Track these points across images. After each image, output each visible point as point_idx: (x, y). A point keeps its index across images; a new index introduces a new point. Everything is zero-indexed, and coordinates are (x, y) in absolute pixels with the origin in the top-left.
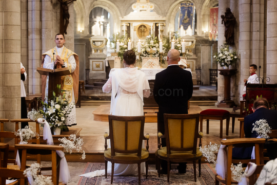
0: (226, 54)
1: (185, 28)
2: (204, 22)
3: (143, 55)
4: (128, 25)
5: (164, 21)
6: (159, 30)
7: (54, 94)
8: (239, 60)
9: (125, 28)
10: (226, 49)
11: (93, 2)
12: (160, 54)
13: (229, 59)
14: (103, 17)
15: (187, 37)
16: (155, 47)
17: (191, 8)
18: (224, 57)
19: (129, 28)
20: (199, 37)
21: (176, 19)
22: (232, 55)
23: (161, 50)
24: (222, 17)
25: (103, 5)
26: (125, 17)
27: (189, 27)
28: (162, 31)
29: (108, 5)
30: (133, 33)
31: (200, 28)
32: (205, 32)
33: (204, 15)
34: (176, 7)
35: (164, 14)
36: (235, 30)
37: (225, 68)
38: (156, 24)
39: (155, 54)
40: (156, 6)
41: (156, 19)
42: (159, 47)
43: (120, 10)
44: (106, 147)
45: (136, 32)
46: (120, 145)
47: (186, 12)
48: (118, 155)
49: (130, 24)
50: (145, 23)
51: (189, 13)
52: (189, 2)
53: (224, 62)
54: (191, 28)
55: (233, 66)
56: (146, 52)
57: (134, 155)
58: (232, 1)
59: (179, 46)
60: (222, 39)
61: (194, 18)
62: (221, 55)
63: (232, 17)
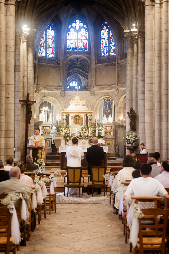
0: (130, 136)
1: (107, 117)
2: (120, 112)
3: (79, 138)
4: (67, 115)
5: (92, 112)
6: (89, 118)
7: (36, 159)
8: (139, 140)
9: (65, 117)
10: (130, 133)
11: (42, 98)
12: (89, 137)
13: (132, 139)
14: (47, 107)
15: (108, 124)
16: (86, 132)
17: (112, 103)
18: (130, 138)
19: (67, 117)
20: (117, 123)
21: (101, 110)
22: (134, 137)
23: (90, 134)
24: (128, 113)
25: (49, 100)
26: (65, 110)
27: (110, 116)
28: (91, 119)
29: (52, 100)
31: (118, 117)
32: (121, 119)
33: (120, 108)
34: (101, 102)
35: (92, 107)
36: (136, 121)
37: (130, 145)
38: (86, 114)
39: (86, 137)
40: (86, 100)
41: (87, 111)
42: (88, 132)
43: (60, 104)
44: (65, 181)
45: (72, 120)
46: (71, 179)
47: (108, 105)
48: (70, 184)
49: (68, 114)
50: (79, 114)
51: (110, 106)
52: (109, 99)
53: (129, 141)
54: (111, 117)
55: (135, 144)
56: (81, 136)
57: (78, 184)
58: (134, 103)
59: (100, 132)
60: (128, 127)
61: (113, 110)
62: (127, 137)
63: (134, 113)
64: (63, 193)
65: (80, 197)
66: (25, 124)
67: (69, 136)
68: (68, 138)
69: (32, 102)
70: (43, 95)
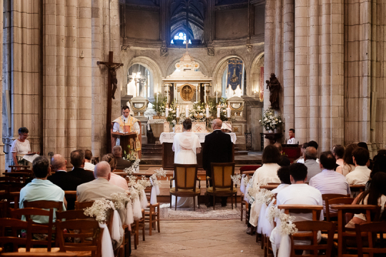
0: (271, 118)
1: (234, 88)
2: (254, 81)
4: (171, 85)
5: (210, 81)
6: (205, 91)
7: (125, 152)
8: (284, 124)
9: (167, 89)
10: (271, 113)
11: (132, 59)
12: (206, 119)
13: (274, 123)
14: (139, 73)
16: (202, 112)
17: (241, 66)
18: (269, 121)
19: (172, 88)
20: (249, 98)
21: (223, 78)
22: (277, 120)
23: (208, 115)
24: (267, 82)
25: (142, 62)
26: (167, 77)
27: (238, 87)
28: (208, 92)
29: (147, 62)
30: (177, 95)
31: (250, 88)
32: (255, 92)
33: (254, 74)
34: (224, 65)
35: (210, 73)
37: (270, 132)
38: (201, 84)
39: (202, 119)
40: (201, 62)
41: (202, 79)
42: (205, 112)
43: (160, 68)
44: (171, 186)
45: (179, 93)
47: (235, 70)
49: (173, 84)
50: (190, 84)
52: (237, 60)
53: (269, 126)
54: (240, 88)
55: (278, 130)
56: (193, 117)
58: (277, 67)
59: (224, 111)
60: (267, 104)
61: (243, 77)
62: (266, 119)
63: (277, 82)
64: (169, 205)
65: (194, 210)
66: (106, 99)
67: (175, 118)
68: (174, 121)
69: (118, 64)
70: (133, 54)
